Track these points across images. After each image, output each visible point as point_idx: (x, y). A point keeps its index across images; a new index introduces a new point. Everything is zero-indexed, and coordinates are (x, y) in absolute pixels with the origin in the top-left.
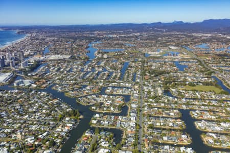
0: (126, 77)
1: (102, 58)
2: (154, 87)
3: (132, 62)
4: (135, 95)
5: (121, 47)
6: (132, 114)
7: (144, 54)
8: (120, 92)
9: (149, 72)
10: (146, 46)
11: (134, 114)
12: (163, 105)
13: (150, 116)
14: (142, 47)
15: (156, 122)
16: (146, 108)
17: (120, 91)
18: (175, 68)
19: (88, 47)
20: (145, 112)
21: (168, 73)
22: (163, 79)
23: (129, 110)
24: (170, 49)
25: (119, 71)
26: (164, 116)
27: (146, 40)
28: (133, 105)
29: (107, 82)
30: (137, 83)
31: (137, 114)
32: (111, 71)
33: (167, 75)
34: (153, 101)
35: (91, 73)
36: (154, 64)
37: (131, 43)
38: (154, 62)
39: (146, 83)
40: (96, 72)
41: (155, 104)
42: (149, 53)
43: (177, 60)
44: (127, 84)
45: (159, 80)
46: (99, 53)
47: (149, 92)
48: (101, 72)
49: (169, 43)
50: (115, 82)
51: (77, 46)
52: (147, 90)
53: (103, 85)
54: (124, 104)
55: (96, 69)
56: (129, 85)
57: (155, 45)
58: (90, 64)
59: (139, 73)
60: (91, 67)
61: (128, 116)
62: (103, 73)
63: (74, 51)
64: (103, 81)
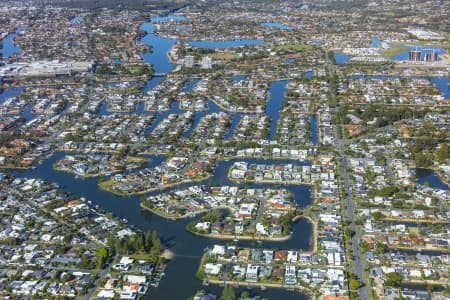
0: (285, 130)
1: (196, 69)
2: (380, 159)
3: (297, 80)
4: (325, 184)
5: (252, 33)
6: (328, 244)
7: (331, 55)
8: (274, 175)
9: (359, 113)
10: (332, 28)
11: (334, 245)
12: (420, 213)
13: (386, 250)
14: (319, 31)
15: (409, 268)
16: (368, 226)
17: (277, 174)
18: (439, 98)
19: (141, 35)
20: (367, 238)
21: (420, 115)
22: (406, 136)
23: (316, 232)
24: (412, 37)
25: (259, 109)
26: (429, 247)
27: (330, 9)
28: (327, 218)
29: (227, 146)
30: (325, 149)
31: (342, 243)
32: (232, 109)
33: (418, 122)
34: (388, 203)
35: (171, 117)
36: (369, 86)
37: (280, 20)
38: (367, 79)
39: (353, 147)
40: (188, 115)
41: (395, 213)
42: (347, 51)
43: (440, 74)
44: (294, 152)
45: (395, 137)
46: (182, 53)
47: (370, 176)
48: (203, 114)
49: (405, 19)
50: (254, 146)
51: (106, 30)
52: (362, 170)
53: (218, 156)
54: (295, 213)
55: (185, 103)
56: (302, 155)
57: (361, 24)
58: (160, 87)
59: (325, 116)
60: (165, 100)
61: (316, 249)
62: (209, 117)
63: (100, 47)
64: (213, 141)
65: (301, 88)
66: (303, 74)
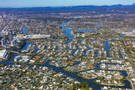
0: (113, 55)
1: (80, 37)
3: (111, 41)
4: (130, 70)
5: (93, 28)
7: (119, 34)
8: (115, 68)
9: (133, 51)
10: (116, 26)
14: (113, 27)
19: (61, 28)
23: (132, 84)
25: (103, 49)
27: (114, 21)
28: (134, 80)
29: (97, 59)
30: (127, 60)
32: (95, 49)
37: (100, 24)
40: (83, 50)
42: (123, 33)
44: (117, 61)
50: (106, 59)
51: (50, 26)
53: (96, 62)
54: (124, 78)
55: (81, 47)
56: (120, 62)
57: (124, 25)
58: (72, 42)
59: (123, 51)
60: (75, 46)
61: (133, 88)
62: (89, 51)
63: (50, 31)
64: (92, 58)
65: (113, 43)
66: (112, 39)
